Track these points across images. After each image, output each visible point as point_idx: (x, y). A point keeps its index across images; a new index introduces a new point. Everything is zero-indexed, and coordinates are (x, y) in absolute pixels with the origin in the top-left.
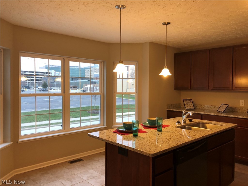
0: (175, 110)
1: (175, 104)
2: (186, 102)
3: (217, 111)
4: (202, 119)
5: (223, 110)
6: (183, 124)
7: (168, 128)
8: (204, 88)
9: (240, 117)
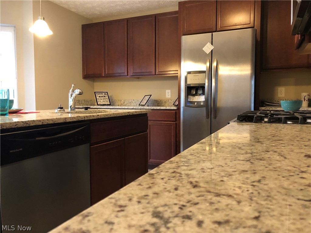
2: (99, 95)
3: (139, 105)
5: (144, 102)
8: (122, 74)
9: (162, 108)
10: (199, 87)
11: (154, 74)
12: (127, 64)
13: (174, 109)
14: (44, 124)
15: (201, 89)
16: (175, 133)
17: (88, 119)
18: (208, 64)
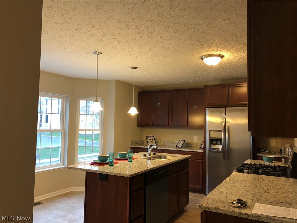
0: (138, 147)
1: (138, 141)
2: (149, 139)
3: (176, 146)
4: (163, 153)
5: (180, 145)
6: (148, 157)
7: (137, 159)
8: (165, 126)
9: (193, 151)
10: (218, 139)
11: (187, 127)
13: (202, 152)
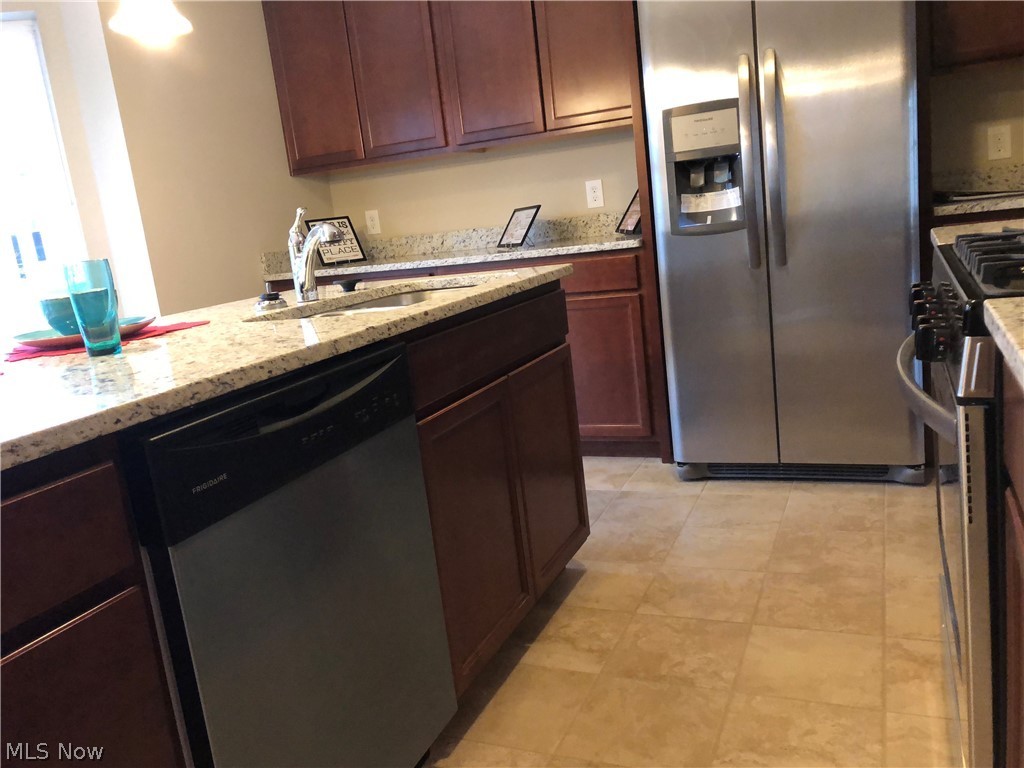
3: (500, 246)
5: (517, 233)
8: (426, 145)
9: (587, 248)
10: (715, 160)
11: (542, 129)
12: (441, 103)
13: (630, 246)
14: (274, 374)
15: (723, 164)
16: (640, 330)
17: (401, 331)
18: (744, 71)
